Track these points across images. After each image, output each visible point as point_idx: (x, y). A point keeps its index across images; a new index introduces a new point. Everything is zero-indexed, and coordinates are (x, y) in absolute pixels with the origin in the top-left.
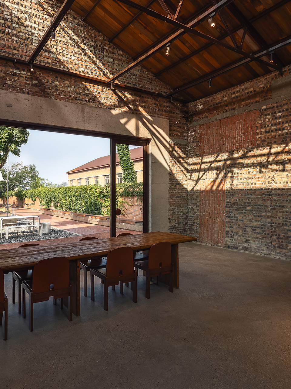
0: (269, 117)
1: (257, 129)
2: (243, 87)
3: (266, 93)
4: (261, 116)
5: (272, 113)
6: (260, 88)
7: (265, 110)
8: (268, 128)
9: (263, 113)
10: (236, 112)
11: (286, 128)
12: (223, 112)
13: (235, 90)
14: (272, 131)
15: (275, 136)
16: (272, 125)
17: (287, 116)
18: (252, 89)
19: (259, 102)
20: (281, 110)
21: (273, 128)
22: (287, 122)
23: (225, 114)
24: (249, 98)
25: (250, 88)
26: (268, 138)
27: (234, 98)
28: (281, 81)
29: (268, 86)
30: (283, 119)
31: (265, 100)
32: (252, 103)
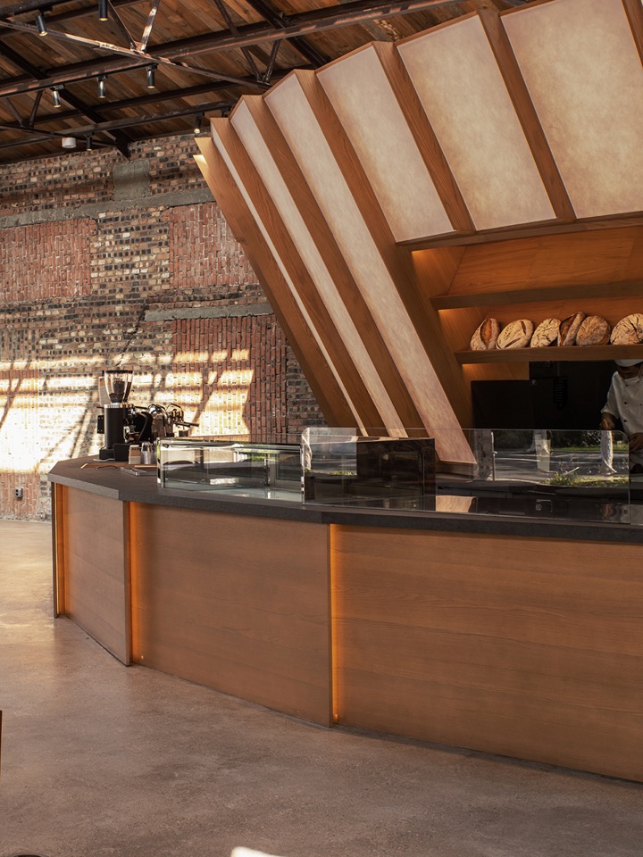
0: (111, 237)
1: (92, 258)
2: (65, 163)
3: (106, 186)
4: (97, 233)
5: (116, 231)
6: (94, 173)
7: (105, 221)
8: (109, 260)
9: (100, 227)
10: (54, 215)
11: (137, 266)
12: (31, 210)
13: (51, 165)
14: (116, 267)
15: (121, 280)
16: (115, 255)
17: (137, 240)
18: (80, 172)
19: (94, 202)
20: (129, 227)
21: (118, 260)
22: (138, 253)
23: (33, 213)
24: (77, 189)
25: (79, 168)
26: (110, 280)
27: (50, 182)
28: (127, 169)
29: (108, 175)
30: (133, 245)
31: (104, 199)
32: (83, 202)
